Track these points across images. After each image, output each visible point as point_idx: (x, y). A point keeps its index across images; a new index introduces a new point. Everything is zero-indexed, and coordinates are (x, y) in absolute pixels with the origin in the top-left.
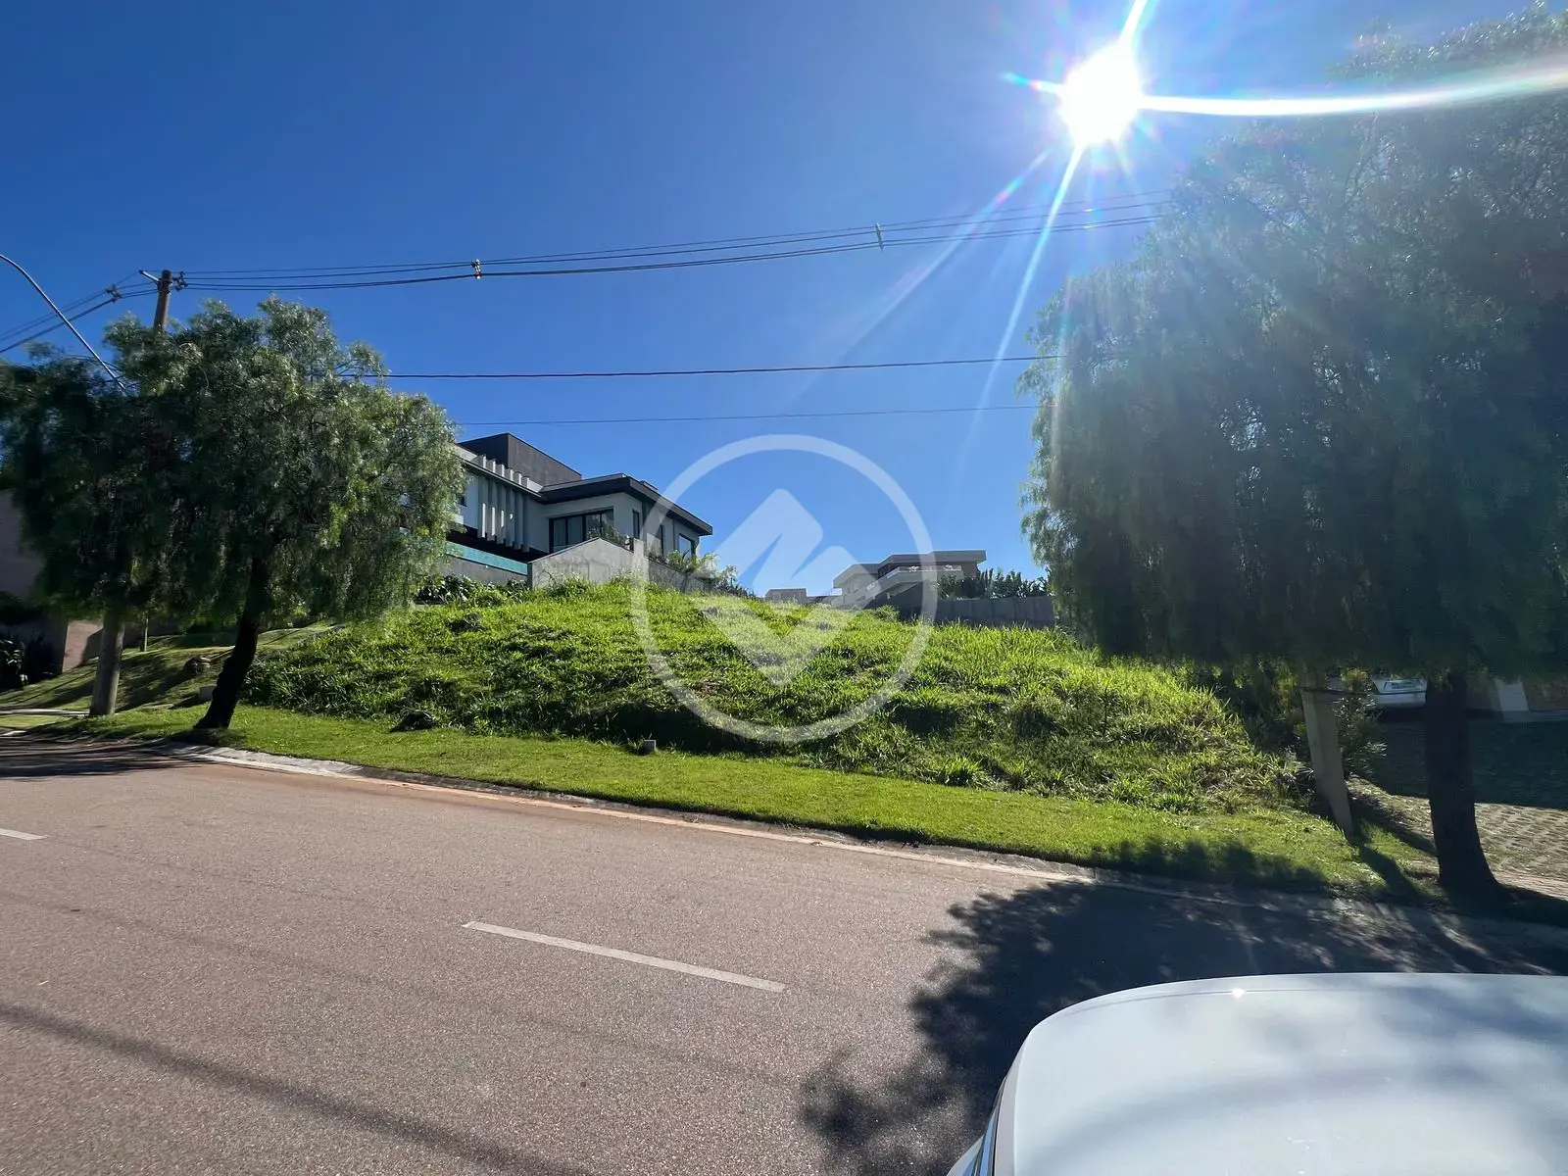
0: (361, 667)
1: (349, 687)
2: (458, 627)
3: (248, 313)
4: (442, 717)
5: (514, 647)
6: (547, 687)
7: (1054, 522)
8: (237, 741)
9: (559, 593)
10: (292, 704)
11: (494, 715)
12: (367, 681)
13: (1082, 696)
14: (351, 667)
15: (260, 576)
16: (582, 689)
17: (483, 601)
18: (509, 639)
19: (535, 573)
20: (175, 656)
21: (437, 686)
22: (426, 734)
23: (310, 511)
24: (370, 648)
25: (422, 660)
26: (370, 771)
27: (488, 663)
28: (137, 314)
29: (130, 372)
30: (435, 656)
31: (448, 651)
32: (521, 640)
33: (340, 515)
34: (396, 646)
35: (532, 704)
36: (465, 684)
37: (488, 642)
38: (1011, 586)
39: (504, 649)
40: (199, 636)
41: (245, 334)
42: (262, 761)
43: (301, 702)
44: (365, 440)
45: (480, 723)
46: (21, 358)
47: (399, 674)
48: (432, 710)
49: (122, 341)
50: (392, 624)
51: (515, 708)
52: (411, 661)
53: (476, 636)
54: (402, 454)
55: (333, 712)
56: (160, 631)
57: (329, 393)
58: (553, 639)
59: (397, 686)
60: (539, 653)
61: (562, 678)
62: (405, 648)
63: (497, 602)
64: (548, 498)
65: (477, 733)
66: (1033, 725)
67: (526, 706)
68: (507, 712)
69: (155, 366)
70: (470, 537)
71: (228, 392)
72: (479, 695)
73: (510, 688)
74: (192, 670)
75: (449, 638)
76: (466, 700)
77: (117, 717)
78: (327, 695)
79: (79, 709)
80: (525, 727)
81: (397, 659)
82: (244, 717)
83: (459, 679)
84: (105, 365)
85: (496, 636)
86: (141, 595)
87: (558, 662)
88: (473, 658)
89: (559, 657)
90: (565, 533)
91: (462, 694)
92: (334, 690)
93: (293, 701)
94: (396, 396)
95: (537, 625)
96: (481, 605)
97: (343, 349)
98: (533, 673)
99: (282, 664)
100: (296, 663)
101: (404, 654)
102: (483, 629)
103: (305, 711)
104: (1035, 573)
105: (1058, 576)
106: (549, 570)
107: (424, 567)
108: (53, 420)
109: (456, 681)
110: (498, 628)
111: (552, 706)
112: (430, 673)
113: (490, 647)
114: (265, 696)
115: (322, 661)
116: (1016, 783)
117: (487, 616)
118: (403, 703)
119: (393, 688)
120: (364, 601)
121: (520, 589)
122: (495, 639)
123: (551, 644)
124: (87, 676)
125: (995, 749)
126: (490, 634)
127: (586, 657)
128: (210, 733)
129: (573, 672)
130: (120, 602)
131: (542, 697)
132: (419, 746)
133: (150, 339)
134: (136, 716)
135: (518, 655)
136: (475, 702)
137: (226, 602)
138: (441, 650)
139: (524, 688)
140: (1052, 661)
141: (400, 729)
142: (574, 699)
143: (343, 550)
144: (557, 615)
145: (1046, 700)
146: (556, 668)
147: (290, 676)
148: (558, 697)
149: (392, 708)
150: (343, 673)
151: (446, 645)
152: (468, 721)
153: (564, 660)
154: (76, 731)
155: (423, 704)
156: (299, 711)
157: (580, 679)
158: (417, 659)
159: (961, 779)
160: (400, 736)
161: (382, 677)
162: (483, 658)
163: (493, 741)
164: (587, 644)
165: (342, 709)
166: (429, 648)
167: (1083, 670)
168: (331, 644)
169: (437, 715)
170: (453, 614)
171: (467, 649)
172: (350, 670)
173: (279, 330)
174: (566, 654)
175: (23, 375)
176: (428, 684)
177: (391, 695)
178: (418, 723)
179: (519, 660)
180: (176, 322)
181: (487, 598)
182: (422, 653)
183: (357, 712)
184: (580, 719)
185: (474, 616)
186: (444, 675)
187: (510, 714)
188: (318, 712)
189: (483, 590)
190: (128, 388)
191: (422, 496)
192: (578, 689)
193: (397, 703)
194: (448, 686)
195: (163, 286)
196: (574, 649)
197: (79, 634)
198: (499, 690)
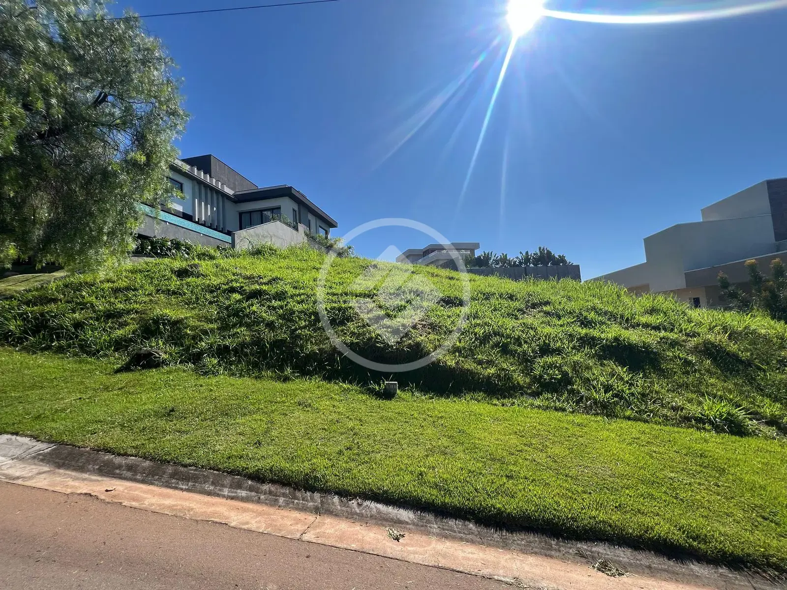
0: (92, 306)
1: (78, 325)
2: (182, 273)
4: (171, 354)
5: (233, 290)
6: (270, 325)
9: (257, 253)
11: (222, 352)
12: (97, 319)
14: (83, 306)
16: (305, 327)
17: (202, 256)
18: (227, 283)
19: (237, 241)
21: (164, 324)
22: (153, 375)
24: (103, 289)
25: (151, 300)
27: (211, 303)
30: (162, 297)
31: (174, 293)
32: (238, 285)
34: (127, 289)
35: (258, 342)
36: (192, 322)
37: (209, 286)
39: (224, 291)
43: (27, 339)
45: (211, 361)
47: (128, 312)
48: (160, 348)
51: (243, 345)
52: (140, 302)
53: (199, 281)
55: (60, 350)
58: (265, 284)
59: (126, 324)
60: (255, 294)
61: (282, 317)
62: (135, 290)
63: (212, 258)
64: (238, 199)
65: (206, 373)
67: (254, 343)
68: (236, 350)
72: (205, 333)
73: (234, 326)
75: (175, 283)
76: (194, 338)
78: (57, 333)
80: (256, 365)
81: (128, 299)
83: (186, 318)
85: (215, 281)
87: (276, 303)
88: (197, 299)
89: (274, 298)
90: (251, 221)
91: (189, 332)
92: (62, 328)
93: (19, 338)
95: (248, 274)
96: (199, 259)
98: (254, 312)
99: (15, 303)
100: (28, 303)
101: (135, 295)
102: (203, 275)
103: (32, 350)
106: (246, 238)
109: (183, 319)
110: (216, 275)
111: (277, 344)
112: (158, 311)
113: (211, 290)
115: (55, 300)
117: (205, 266)
118: (131, 340)
119: (122, 325)
121: (229, 250)
122: (215, 283)
123: (265, 287)
126: (210, 280)
127: (298, 299)
129: (292, 312)
131: (268, 336)
135: (237, 296)
136: (201, 340)
138: (169, 293)
139: (248, 326)
141: (126, 369)
142: (299, 337)
146: (274, 308)
147: (21, 315)
148: (283, 336)
149: (119, 345)
150: (74, 312)
151: (172, 288)
152: (196, 358)
153: (280, 300)
155: (151, 342)
156: (25, 349)
157: (300, 319)
158: (147, 299)
160: (125, 377)
161: (112, 315)
162: (206, 299)
164: (295, 288)
165: (69, 346)
166: (158, 291)
168: (66, 286)
169: (165, 353)
170: (177, 265)
171: (192, 292)
172: (82, 309)
174: (280, 296)
176: (156, 321)
177: (119, 333)
178: (146, 361)
179: (239, 301)
181: (204, 254)
182: (151, 294)
183: (85, 349)
184: (312, 356)
185: (196, 266)
186: (172, 313)
187: (239, 351)
188: (43, 350)
189: (200, 248)
192: (301, 328)
193: (125, 341)
194: (176, 324)
196: (286, 292)
198: (225, 327)
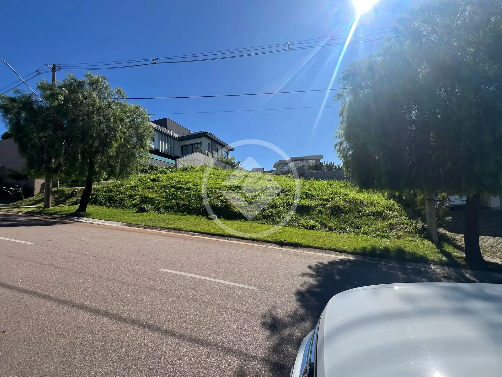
0: (124, 193)
1: (121, 199)
2: (154, 180)
3: (82, 78)
4: (150, 208)
5: (172, 187)
6: (183, 199)
7: (345, 145)
8: (89, 216)
9: (185, 170)
10: (104, 204)
11: (166, 208)
12: (127, 197)
13: (353, 202)
14: (122, 193)
15: (92, 165)
16: (193, 200)
17: (162, 172)
18: (170, 184)
19: (177, 164)
20: (68, 190)
21: (148, 199)
22: (145, 214)
23: (105, 144)
24: (127, 187)
25: (143, 191)
26: (129, 225)
27: (164, 192)
28: (46, 79)
29: (46, 98)
30: (147, 190)
31: (151, 188)
32: (174, 185)
33: (115, 145)
34: (135, 187)
35: (178, 205)
36: (157, 199)
37: (163, 185)
38: (331, 167)
39: (169, 187)
40: (75, 183)
41: (81, 85)
42: (97, 221)
43: (107, 204)
44: (121, 120)
45: (162, 210)
46: (11, 94)
47: (136, 195)
48: (147, 206)
49: (42, 88)
50: (133, 180)
51: (173, 205)
52: (140, 191)
53: (160, 183)
54: (133, 125)
55: (117, 207)
56: (63, 182)
57: (109, 104)
58: (184, 184)
59: (136, 199)
60: (180, 188)
61: (187, 196)
62: (138, 187)
63: (166, 173)
64: (181, 139)
65: (161, 213)
66: (336, 211)
67: (176, 205)
68: (170, 207)
69: (53, 96)
70: (156, 152)
71: (77, 105)
72: (161, 202)
73: (171, 200)
74: (73, 194)
75: (151, 184)
76: (158, 203)
77: (52, 208)
78: (115, 201)
79: (40, 206)
80: (176, 212)
81: (136, 190)
82: (90, 208)
83: (155, 197)
84: (38, 97)
85: (166, 183)
86: (56, 171)
87: (186, 191)
88: (159, 190)
89: (186, 190)
90: (187, 150)
91: (156, 202)
92: (117, 200)
93: (104, 203)
94: (130, 105)
95: (179, 180)
96: (161, 174)
97: (113, 90)
98: (178, 195)
99: (100, 192)
100: (105, 192)
101: (138, 189)
102: (162, 181)
103: (108, 207)
104: (339, 162)
105: (346, 163)
106: (182, 162)
107: (142, 161)
108: (23, 115)
109: (154, 197)
110: (166, 181)
111: (184, 205)
112: (146, 195)
113: (164, 187)
114: (96, 202)
115: (112, 191)
116: (330, 229)
117: (163, 177)
118: (138, 204)
119: (135, 199)
120: (124, 172)
121: (173, 168)
122: (166, 184)
123: (183, 186)
124: (42, 196)
125: (324, 219)
126: (164, 183)
127: (194, 190)
128: (80, 213)
129: (190, 194)
130: (50, 173)
131: (181, 202)
132: (144, 217)
133: (51, 87)
134: (58, 208)
135: (173, 189)
136: (160, 204)
137: (82, 173)
138: (150, 188)
139: (175, 199)
140: (343, 191)
141: (138, 212)
142: (191, 203)
143: (117, 156)
144: (185, 177)
145: (341, 203)
146: (185, 193)
147: (103, 196)
148: (186, 202)
149: (135, 206)
150: (119, 195)
151: (150, 186)
152: (158, 210)
153: (187, 191)
154: (40, 213)
155: (144, 205)
156: (106, 207)
157: (192, 197)
158: (141, 190)
159: (313, 228)
160: (138, 214)
161: (131, 196)
162: (162, 190)
163: (166, 216)
164: (194, 186)
165: (120, 206)
166: (145, 187)
167: (353, 194)
168: (115, 186)
169: (149, 208)
170: (152, 177)
171: (157, 188)
172: (122, 194)
173: (92, 84)
174: (188, 189)
175: (13, 100)
176: (146, 198)
177: (134, 202)
178: (143, 210)
179: (173, 191)
180: (59, 81)
181: (163, 171)
182: (143, 189)
183: (124, 207)
184: (194, 209)
185: (159, 177)
186: (150, 195)
188: (112, 207)
189: (161, 169)
190: (46, 104)
191: (141, 138)
192: (192, 200)
193: (137, 204)
194: (152, 199)
195: (54, 69)
196: (191, 187)
197: (38, 183)
198: (168, 200)
